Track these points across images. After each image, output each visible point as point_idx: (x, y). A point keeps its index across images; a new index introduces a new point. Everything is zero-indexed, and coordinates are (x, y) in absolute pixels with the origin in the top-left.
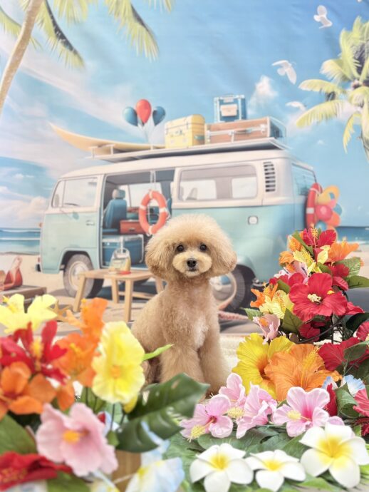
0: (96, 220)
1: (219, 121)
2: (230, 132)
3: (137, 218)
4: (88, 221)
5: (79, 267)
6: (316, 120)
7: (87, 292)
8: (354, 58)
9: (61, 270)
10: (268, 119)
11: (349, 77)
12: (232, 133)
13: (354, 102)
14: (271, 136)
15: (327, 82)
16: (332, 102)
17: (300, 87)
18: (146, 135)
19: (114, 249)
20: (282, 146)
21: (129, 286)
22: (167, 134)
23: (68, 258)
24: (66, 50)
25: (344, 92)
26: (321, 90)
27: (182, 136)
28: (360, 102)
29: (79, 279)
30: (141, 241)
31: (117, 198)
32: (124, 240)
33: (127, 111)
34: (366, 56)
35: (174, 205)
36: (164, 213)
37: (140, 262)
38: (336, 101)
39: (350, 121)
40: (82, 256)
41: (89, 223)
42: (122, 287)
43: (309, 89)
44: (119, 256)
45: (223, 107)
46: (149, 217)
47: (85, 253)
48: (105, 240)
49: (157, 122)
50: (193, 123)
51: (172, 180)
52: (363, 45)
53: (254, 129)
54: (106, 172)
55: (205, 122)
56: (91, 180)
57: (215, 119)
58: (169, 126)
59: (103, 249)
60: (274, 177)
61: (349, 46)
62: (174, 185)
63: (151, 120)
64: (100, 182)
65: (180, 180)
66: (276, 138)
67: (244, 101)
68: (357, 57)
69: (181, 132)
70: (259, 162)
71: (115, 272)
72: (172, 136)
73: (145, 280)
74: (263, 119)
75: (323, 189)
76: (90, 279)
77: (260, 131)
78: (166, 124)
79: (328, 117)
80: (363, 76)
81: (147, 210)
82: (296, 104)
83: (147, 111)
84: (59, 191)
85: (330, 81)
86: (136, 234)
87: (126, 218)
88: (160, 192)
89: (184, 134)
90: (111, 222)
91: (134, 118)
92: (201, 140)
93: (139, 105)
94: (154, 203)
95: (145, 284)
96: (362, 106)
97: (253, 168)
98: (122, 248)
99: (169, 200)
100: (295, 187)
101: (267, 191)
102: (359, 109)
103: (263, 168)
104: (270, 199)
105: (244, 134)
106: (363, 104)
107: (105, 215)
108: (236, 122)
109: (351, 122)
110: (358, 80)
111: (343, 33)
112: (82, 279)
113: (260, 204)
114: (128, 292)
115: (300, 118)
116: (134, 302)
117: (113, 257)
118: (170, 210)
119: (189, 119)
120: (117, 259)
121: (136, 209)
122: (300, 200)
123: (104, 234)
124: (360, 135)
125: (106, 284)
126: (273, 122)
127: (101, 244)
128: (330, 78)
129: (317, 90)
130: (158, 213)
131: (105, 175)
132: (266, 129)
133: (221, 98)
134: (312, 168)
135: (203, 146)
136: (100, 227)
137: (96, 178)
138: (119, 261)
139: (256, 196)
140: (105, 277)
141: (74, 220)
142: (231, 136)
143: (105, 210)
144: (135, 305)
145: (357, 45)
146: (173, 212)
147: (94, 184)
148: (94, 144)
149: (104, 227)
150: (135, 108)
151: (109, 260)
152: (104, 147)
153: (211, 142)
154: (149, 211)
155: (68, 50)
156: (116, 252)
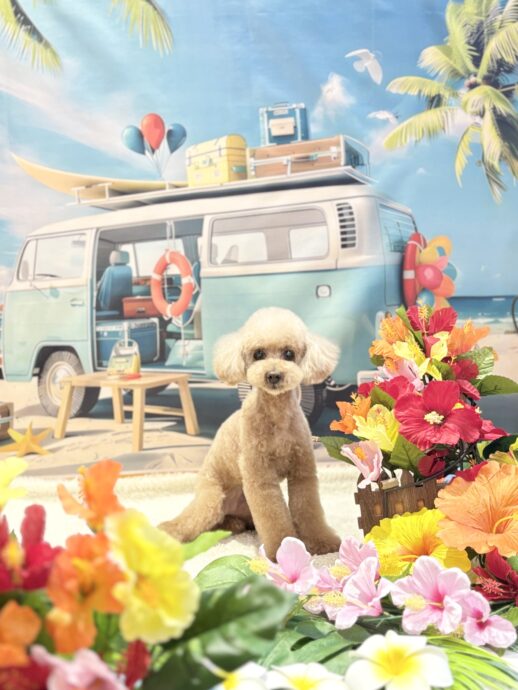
0: (86, 298)
1: (268, 144)
2: (284, 159)
3: (148, 293)
4: (73, 300)
5: (61, 370)
6: (414, 139)
7: (75, 409)
8: (469, 43)
9: (34, 375)
10: (342, 138)
11: (462, 71)
12: (288, 161)
13: (469, 109)
14: (347, 164)
15: (429, 81)
16: (438, 109)
17: (388, 88)
18: (158, 166)
19: (116, 341)
20: (364, 179)
21: (138, 397)
22: (189, 165)
23: (45, 357)
24: (32, 42)
25: (455, 95)
26: (420, 91)
27: (213, 168)
28: (478, 108)
29: (61, 388)
30: (155, 328)
31: (117, 264)
32: (129, 328)
33: (127, 132)
34: (486, 40)
35: (204, 272)
36: (190, 284)
37: (156, 359)
38: (443, 108)
39: (465, 139)
40: (65, 354)
41: (75, 303)
42: (128, 399)
43: (401, 92)
44: (123, 352)
45: (272, 122)
46: (166, 290)
47: (70, 349)
48: (100, 329)
49: (173, 148)
50: (228, 148)
51: (200, 234)
52: (481, 23)
53: (321, 154)
54: (98, 225)
55: (246, 146)
56: (76, 238)
57: (262, 140)
58: (193, 154)
59: (98, 342)
60: (353, 226)
61: (460, 26)
62: (202, 242)
63: (165, 144)
64: (90, 239)
65: (212, 234)
66: (354, 167)
67: (304, 112)
68: (472, 42)
69: (211, 160)
70: (329, 203)
71: (117, 377)
72: (197, 168)
73: (163, 387)
74: (334, 139)
75: (428, 241)
76: (81, 387)
77: (330, 157)
78: (187, 150)
79: (431, 133)
80: (483, 69)
81: (163, 280)
82: (383, 115)
83: (158, 131)
84: (29, 256)
85: (433, 78)
86: (148, 317)
87: (131, 295)
88: (183, 253)
89: (216, 165)
90: (108, 301)
91: (140, 143)
92: (242, 173)
93: (145, 122)
94: (173, 270)
95: (164, 393)
96: (482, 115)
97: (322, 212)
98: (126, 339)
99: (196, 264)
100: (386, 240)
101: (344, 246)
102: (478, 119)
103: (337, 213)
104: (349, 258)
105: (306, 161)
106: (484, 112)
107: (99, 290)
108: (294, 144)
109: (467, 139)
110: (475, 75)
111: (450, 6)
112: (67, 389)
113: (334, 267)
114: (138, 406)
115: (391, 135)
116: (146, 421)
117: (113, 354)
118: (199, 280)
119: (223, 142)
120: (119, 356)
121: (147, 279)
122: (393, 258)
123: (99, 318)
124: (481, 159)
125: (103, 395)
126: (350, 143)
127: (95, 335)
128: (432, 75)
129: (414, 92)
130: (180, 284)
131: (98, 229)
132: (339, 153)
133: (270, 109)
134: (409, 211)
135: (244, 181)
136: (92, 308)
137: (84, 234)
138: (124, 360)
139: (327, 255)
140: (101, 384)
141: (52, 300)
142: (286, 165)
143: (100, 283)
144: (148, 425)
145: (472, 23)
146: (203, 281)
147: (82, 244)
148: (79, 183)
149: (98, 308)
150: (140, 128)
151: (107, 359)
152: (94, 187)
153: (257, 176)
154: (166, 281)
155: (36, 42)
156: (117, 345)
